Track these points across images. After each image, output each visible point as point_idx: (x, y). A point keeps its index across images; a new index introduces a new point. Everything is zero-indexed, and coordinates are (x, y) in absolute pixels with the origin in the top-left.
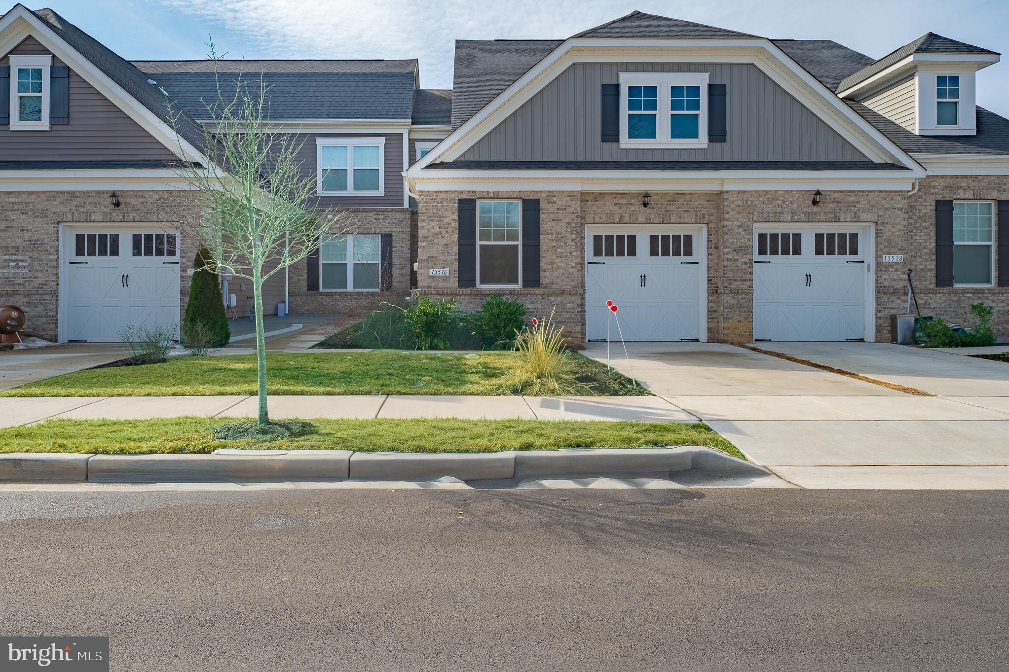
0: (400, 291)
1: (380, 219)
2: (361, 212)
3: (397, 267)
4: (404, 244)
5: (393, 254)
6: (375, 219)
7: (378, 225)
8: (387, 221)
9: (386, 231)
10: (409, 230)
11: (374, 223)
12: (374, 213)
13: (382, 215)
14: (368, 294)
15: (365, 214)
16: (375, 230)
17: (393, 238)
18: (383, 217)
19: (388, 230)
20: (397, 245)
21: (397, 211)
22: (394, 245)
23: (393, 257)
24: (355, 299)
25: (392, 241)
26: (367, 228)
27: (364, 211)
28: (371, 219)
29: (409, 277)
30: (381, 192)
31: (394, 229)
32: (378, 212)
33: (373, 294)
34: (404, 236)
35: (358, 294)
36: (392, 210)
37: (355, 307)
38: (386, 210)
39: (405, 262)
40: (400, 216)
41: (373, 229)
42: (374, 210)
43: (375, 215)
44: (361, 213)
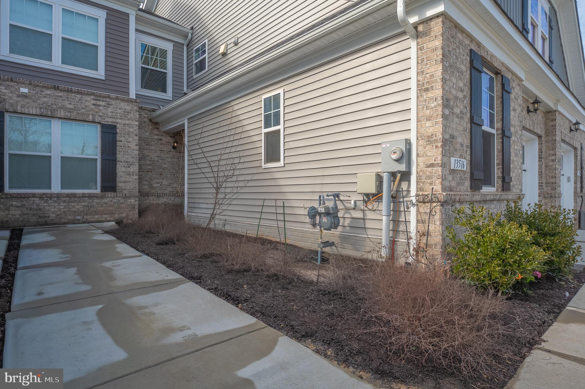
0: (125, 192)
1: (100, 106)
2: (74, 92)
3: (123, 164)
4: (130, 139)
5: (118, 149)
6: (94, 105)
7: (97, 112)
8: (110, 110)
9: (109, 121)
10: (137, 123)
11: (92, 109)
12: (92, 97)
13: (103, 101)
14: (84, 196)
15: (79, 96)
16: (93, 118)
17: (118, 131)
18: (104, 103)
19: (111, 120)
20: (122, 139)
21: (124, 100)
22: (118, 139)
23: (118, 152)
24: (64, 202)
25: (116, 133)
26: (83, 114)
27: (78, 92)
28: (87, 104)
29: (137, 177)
30: (100, 73)
31: (119, 121)
32: (98, 97)
33: (91, 196)
34: (131, 130)
35: (68, 196)
36: (117, 98)
37: (64, 212)
38: (109, 97)
39: (132, 160)
40: (124, 105)
41: (91, 117)
42: (92, 94)
43: (93, 99)
44: (74, 95)
